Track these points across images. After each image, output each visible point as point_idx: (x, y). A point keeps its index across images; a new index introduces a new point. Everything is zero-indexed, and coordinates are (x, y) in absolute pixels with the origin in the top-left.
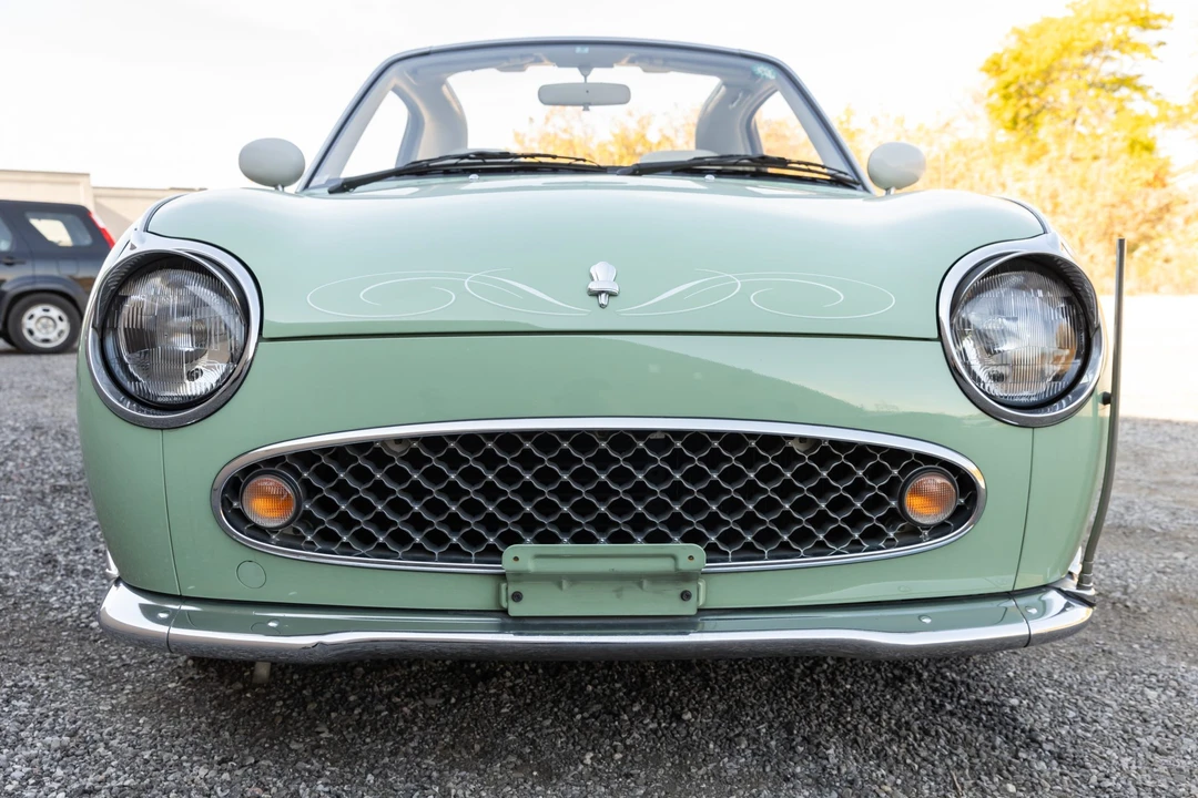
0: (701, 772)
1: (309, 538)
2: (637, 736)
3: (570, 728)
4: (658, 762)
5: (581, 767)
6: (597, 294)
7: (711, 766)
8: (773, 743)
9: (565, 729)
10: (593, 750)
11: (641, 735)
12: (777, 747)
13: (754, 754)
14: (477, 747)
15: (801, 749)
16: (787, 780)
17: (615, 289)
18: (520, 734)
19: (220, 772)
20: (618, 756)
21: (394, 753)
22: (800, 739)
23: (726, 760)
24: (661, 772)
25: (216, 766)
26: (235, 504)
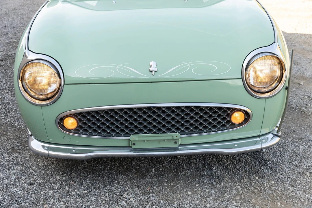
0: (181, 174)
1: (81, 131)
2: (166, 163)
3: (149, 161)
4: (171, 172)
5: (151, 173)
6: (151, 71)
7: (184, 172)
8: (200, 165)
9: (147, 161)
10: (155, 167)
11: (167, 162)
12: (201, 166)
13: (195, 168)
14: (125, 167)
15: (207, 167)
16: (202, 176)
17: (156, 70)
18: (136, 163)
19: (63, 177)
20: (161, 169)
21: (104, 169)
22: (207, 164)
23: (188, 170)
24: (171, 174)
25: (61, 175)
26: (62, 124)
